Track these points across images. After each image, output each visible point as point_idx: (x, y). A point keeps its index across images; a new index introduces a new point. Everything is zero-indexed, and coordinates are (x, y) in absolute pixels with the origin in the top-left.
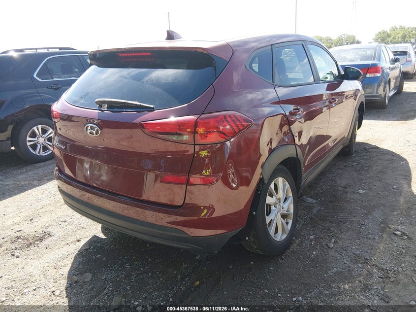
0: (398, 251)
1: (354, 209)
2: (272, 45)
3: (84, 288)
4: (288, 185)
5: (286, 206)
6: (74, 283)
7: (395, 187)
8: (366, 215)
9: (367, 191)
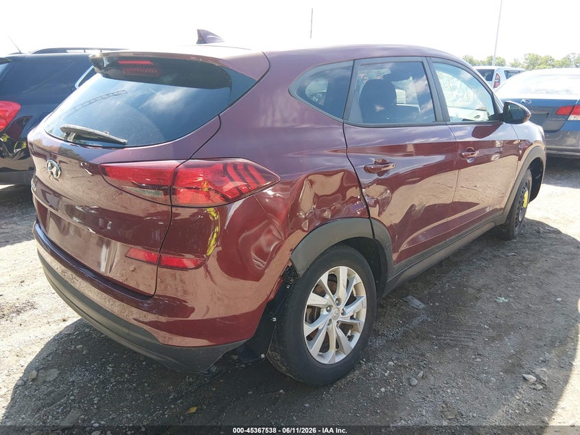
0: (518, 409)
1: (478, 327)
2: (354, 60)
3: (41, 390)
4: (357, 279)
5: (351, 310)
6: (30, 380)
7: (559, 299)
8: (493, 339)
9: (512, 300)
